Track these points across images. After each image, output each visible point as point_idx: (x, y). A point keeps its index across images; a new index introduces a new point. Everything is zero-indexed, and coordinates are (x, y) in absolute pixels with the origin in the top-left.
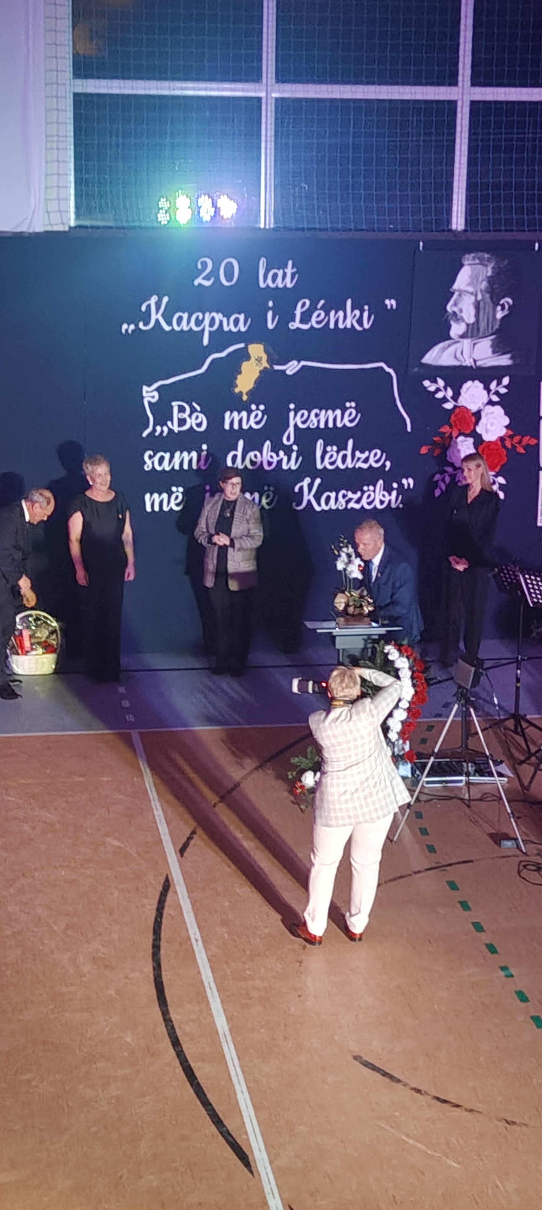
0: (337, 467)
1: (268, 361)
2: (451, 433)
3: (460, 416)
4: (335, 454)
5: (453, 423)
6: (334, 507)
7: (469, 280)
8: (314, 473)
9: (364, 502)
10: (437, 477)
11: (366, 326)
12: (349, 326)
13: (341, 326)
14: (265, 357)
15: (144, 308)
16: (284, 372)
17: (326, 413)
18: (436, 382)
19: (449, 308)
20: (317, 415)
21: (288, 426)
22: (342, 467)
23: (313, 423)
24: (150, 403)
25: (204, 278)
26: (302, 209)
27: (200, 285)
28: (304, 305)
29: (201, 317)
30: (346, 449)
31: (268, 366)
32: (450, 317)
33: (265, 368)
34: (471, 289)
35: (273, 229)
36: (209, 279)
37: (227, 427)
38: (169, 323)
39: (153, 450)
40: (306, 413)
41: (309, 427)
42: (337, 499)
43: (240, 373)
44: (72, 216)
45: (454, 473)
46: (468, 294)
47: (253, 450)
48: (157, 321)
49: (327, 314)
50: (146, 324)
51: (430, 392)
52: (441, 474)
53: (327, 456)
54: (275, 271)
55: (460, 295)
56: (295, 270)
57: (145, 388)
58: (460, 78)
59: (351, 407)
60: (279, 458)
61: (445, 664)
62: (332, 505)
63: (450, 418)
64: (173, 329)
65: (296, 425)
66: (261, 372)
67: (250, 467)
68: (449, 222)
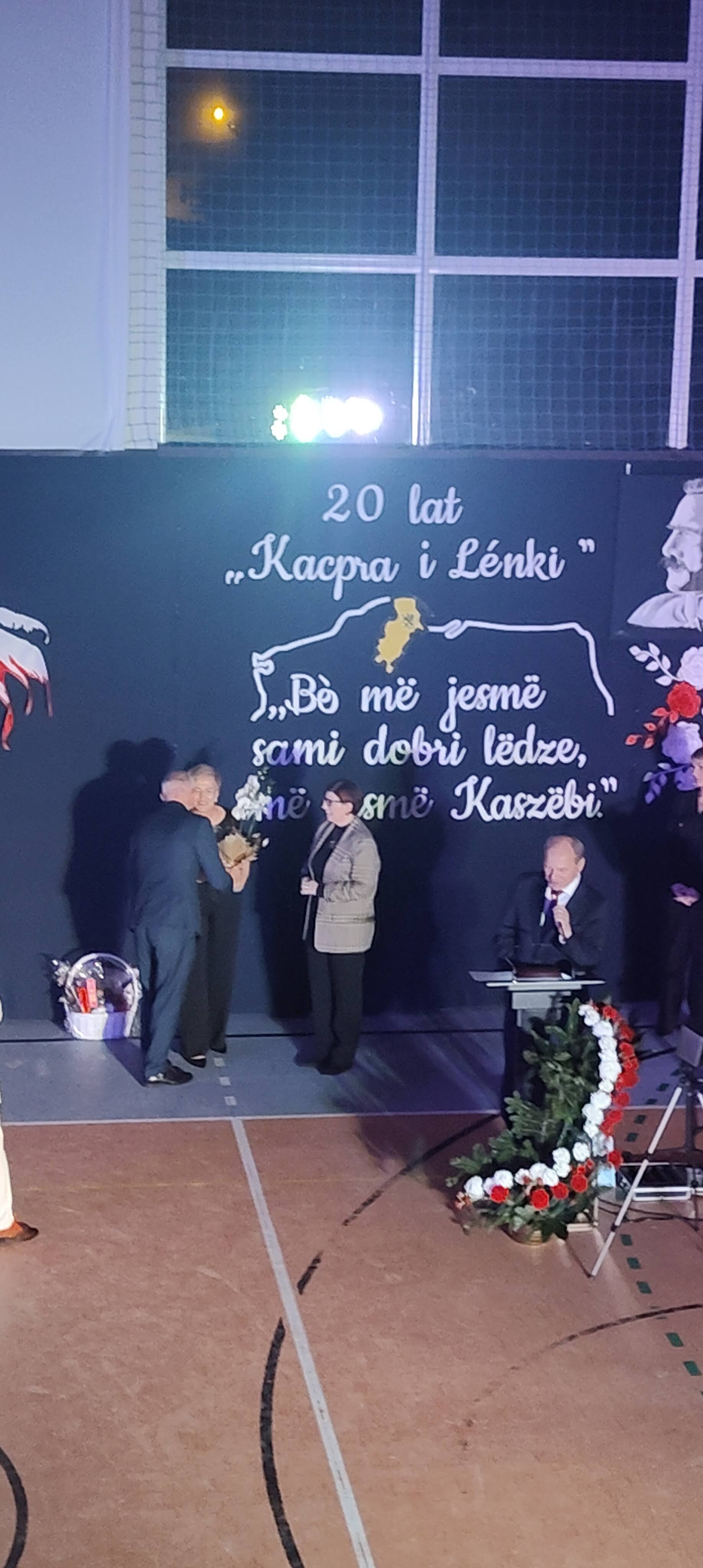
0: (514, 763)
1: (421, 621)
2: (668, 718)
3: (680, 695)
4: (510, 745)
5: (671, 706)
6: (509, 816)
7: (693, 515)
8: (482, 770)
9: (549, 810)
10: (648, 777)
11: (554, 573)
12: (531, 575)
13: (520, 574)
14: (417, 615)
15: (255, 551)
16: (443, 634)
17: (498, 690)
18: (647, 649)
19: (666, 550)
20: (486, 693)
21: (447, 707)
22: (520, 762)
23: (481, 703)
24: (262, 676)
25: (337, 511)
26: (469, 421)
27: (331, 520)
28: (470, 546)
29: (331, 563)
30: (525, 738)
31: (422, 628)
32: (667, 563)
33: (418, 630)
34: (695, 526)
35: (431, 447)
36: (342, 513)
37: (365, 708)
38: (290, 572)
39: (266, 740)
40: (471, 689)
41: (475, 709)
42: (512, 805)
43: (383, 636)
44: (162, 429)
45: (673, 770)
46: (693, 533)
47: (398, 740)
48: (273, 567)
49: (501, 559)
50: (257, 573)
51: (640, 663)
52: (654, 773)
53: (500, 747)
54: (432, 501)
55: (680, 533)
56: (458, 500)
57: (256, 656)
58: (681, 248)
59: (532, 683)
60: (435, 750)
61: (661, 1031)
62: (507, 813)
63: (666, 697)
64: (294, 579)
65: (458, 707)
66: (411, 635)
67: (396, 761)
68: (666, 436)
